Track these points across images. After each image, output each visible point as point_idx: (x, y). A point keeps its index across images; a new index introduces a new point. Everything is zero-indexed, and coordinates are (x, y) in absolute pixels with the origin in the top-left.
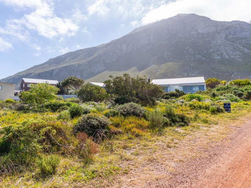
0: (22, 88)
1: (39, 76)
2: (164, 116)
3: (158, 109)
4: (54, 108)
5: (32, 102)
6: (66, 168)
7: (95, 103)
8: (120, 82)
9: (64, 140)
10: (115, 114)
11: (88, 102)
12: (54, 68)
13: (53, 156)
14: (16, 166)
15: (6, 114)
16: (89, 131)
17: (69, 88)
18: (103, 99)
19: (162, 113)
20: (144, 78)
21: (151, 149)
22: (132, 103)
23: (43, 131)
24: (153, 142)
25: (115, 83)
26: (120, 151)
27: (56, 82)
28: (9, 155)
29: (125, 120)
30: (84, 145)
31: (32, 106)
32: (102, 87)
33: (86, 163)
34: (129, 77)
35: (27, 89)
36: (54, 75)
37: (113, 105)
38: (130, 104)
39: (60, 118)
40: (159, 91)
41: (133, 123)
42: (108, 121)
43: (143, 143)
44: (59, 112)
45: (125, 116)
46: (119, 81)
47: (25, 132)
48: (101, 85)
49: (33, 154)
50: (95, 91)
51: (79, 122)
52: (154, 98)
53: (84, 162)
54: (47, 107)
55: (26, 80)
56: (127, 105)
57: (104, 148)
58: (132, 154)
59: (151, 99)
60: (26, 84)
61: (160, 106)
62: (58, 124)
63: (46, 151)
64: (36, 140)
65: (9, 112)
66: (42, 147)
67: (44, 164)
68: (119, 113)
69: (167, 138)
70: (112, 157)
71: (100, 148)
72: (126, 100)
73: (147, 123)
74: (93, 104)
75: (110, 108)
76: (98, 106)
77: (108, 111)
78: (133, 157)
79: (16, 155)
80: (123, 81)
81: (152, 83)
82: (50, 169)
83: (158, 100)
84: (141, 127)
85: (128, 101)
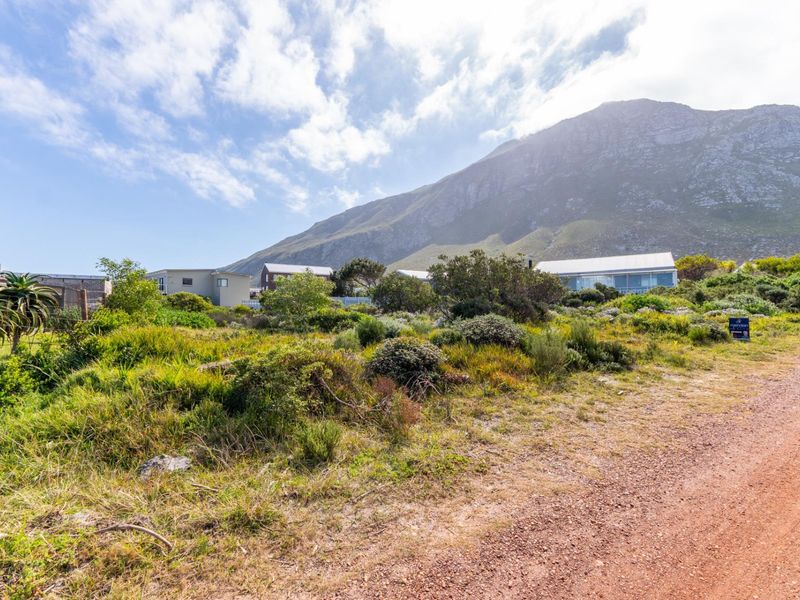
0: (263, 283)
1: (295, 259)
2: (570, 346)
3: (554, 329)
4: (327, 324)
5: (284, 312)
6: (353, 449)
7: (410, 315)
8: (465, 270)
9: (349, 392)
10: (453, 340)
11: (395, 313)
12: (324, 241)
13: (328, 423)
14: (258, 438)
15: (237, 335)
16: (398, 374)
17: (355, 283)
18: (427, 305)
19: (564, 339)
20: (519, 258)
21: (539, 421)
22: (492, 315)
23: (307, 370)
24: (544, 405)
25: (451, 271)
26: (467, 421)
27: (328, 271)
28: (246, 416)
29: (478, 354)
30: (390, 403)
31: (282, 319)
32: (425, 280)
33: (395, 442)
34: (483, 258)
35: (273, 286)
36: (324, 255)
37: (450, 320)
38: (487, 316)
39: (338, 345)
40: (555, 288)
41: (494, 359)
42: (440, 355)
43: (520, 405)
44: (337, 332)
45: (476, 343)
46: (461, 266)
47: (273, 372)
48: (423, 275)
49: (289, 416)
50: (408, 289)
51: (379, 355)
52: (543, 304)
53: (389, 440)
54: (312, 321)
55: (272, 267)
56: (481, 320)
57: (432, 414)
58: (495, 429)
59: (536, 307)
60: (272, 275)
61: (558, 322)
62: (336, 358)
63: (313, 412)
64: (294, 388)
65: (243, 332)
66: (305, 403)
67: (310, 439)
68: (464, 338)
69: (578, 399)
70: (449, 434)
71: (424, 411)
72: (477, 307)
73: (526, 362)
74: (406, 317)
75: (442, 326)
76: (416, 321)
77: (438, 332)
78: (496, 436)
79: (258, 417)
80: (469, 266)
81: (539, 271)
82: (322, 450)
83: (553, 309)
84: (513, 370)
85: (482, 311)
